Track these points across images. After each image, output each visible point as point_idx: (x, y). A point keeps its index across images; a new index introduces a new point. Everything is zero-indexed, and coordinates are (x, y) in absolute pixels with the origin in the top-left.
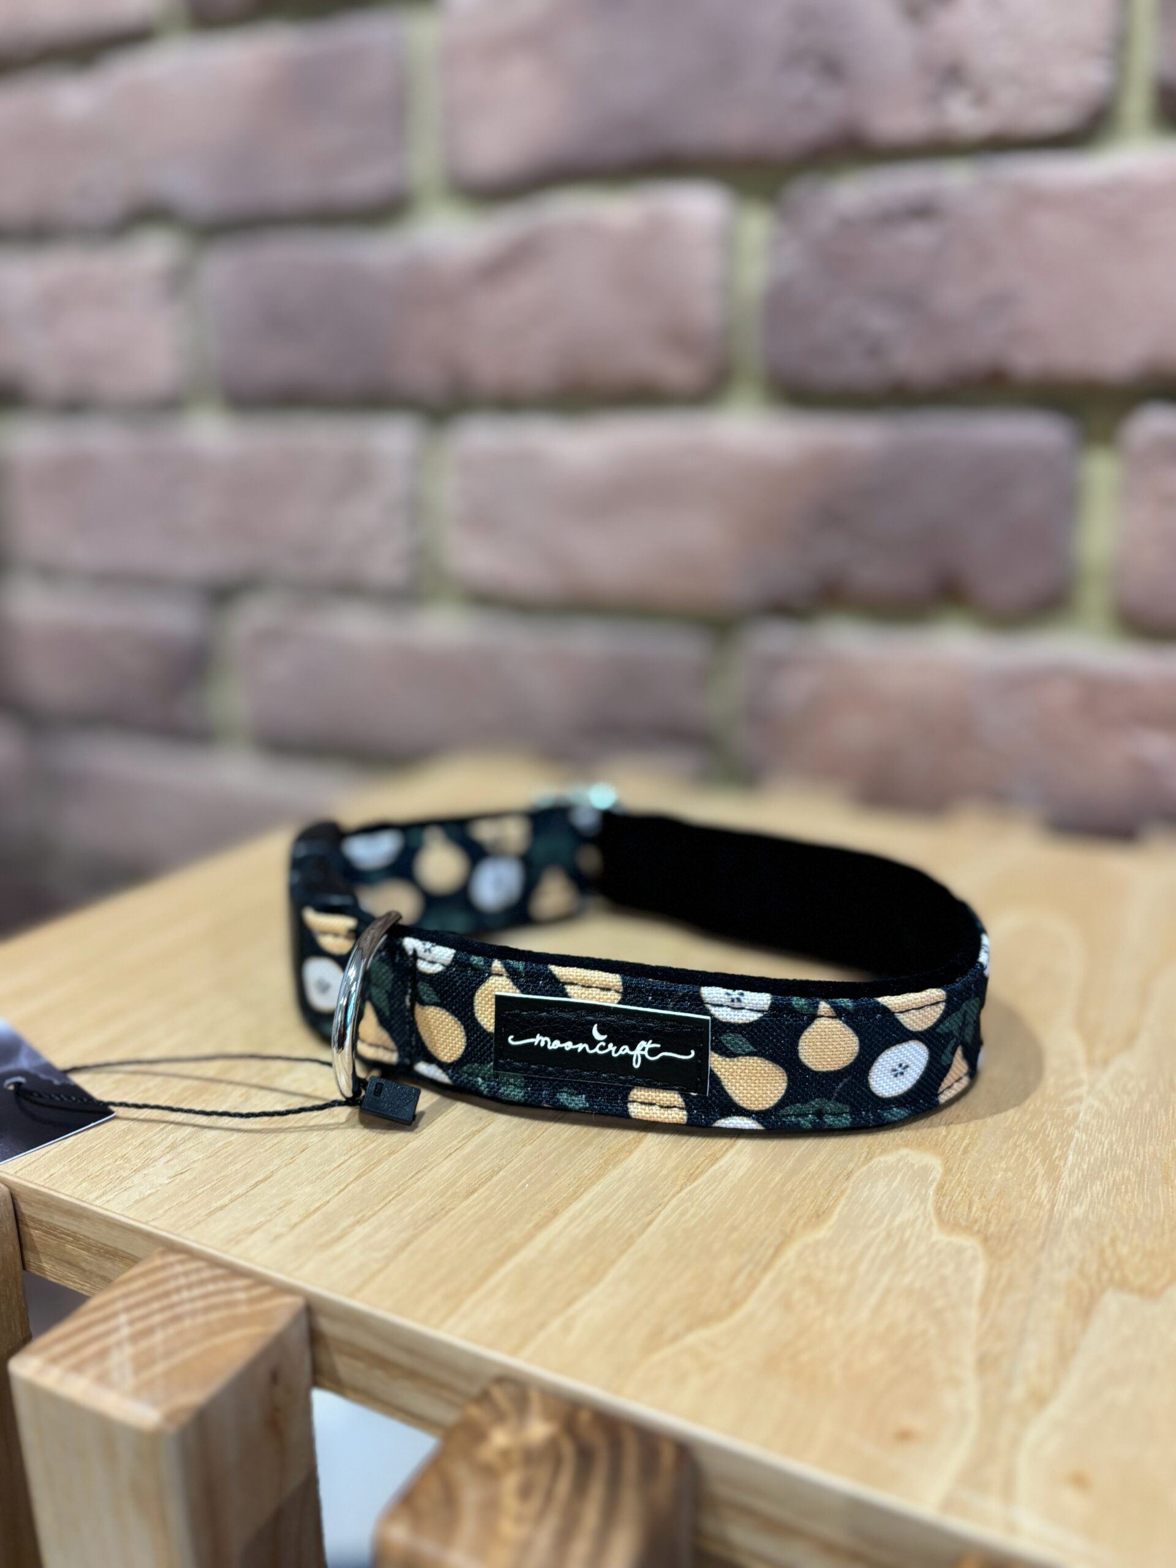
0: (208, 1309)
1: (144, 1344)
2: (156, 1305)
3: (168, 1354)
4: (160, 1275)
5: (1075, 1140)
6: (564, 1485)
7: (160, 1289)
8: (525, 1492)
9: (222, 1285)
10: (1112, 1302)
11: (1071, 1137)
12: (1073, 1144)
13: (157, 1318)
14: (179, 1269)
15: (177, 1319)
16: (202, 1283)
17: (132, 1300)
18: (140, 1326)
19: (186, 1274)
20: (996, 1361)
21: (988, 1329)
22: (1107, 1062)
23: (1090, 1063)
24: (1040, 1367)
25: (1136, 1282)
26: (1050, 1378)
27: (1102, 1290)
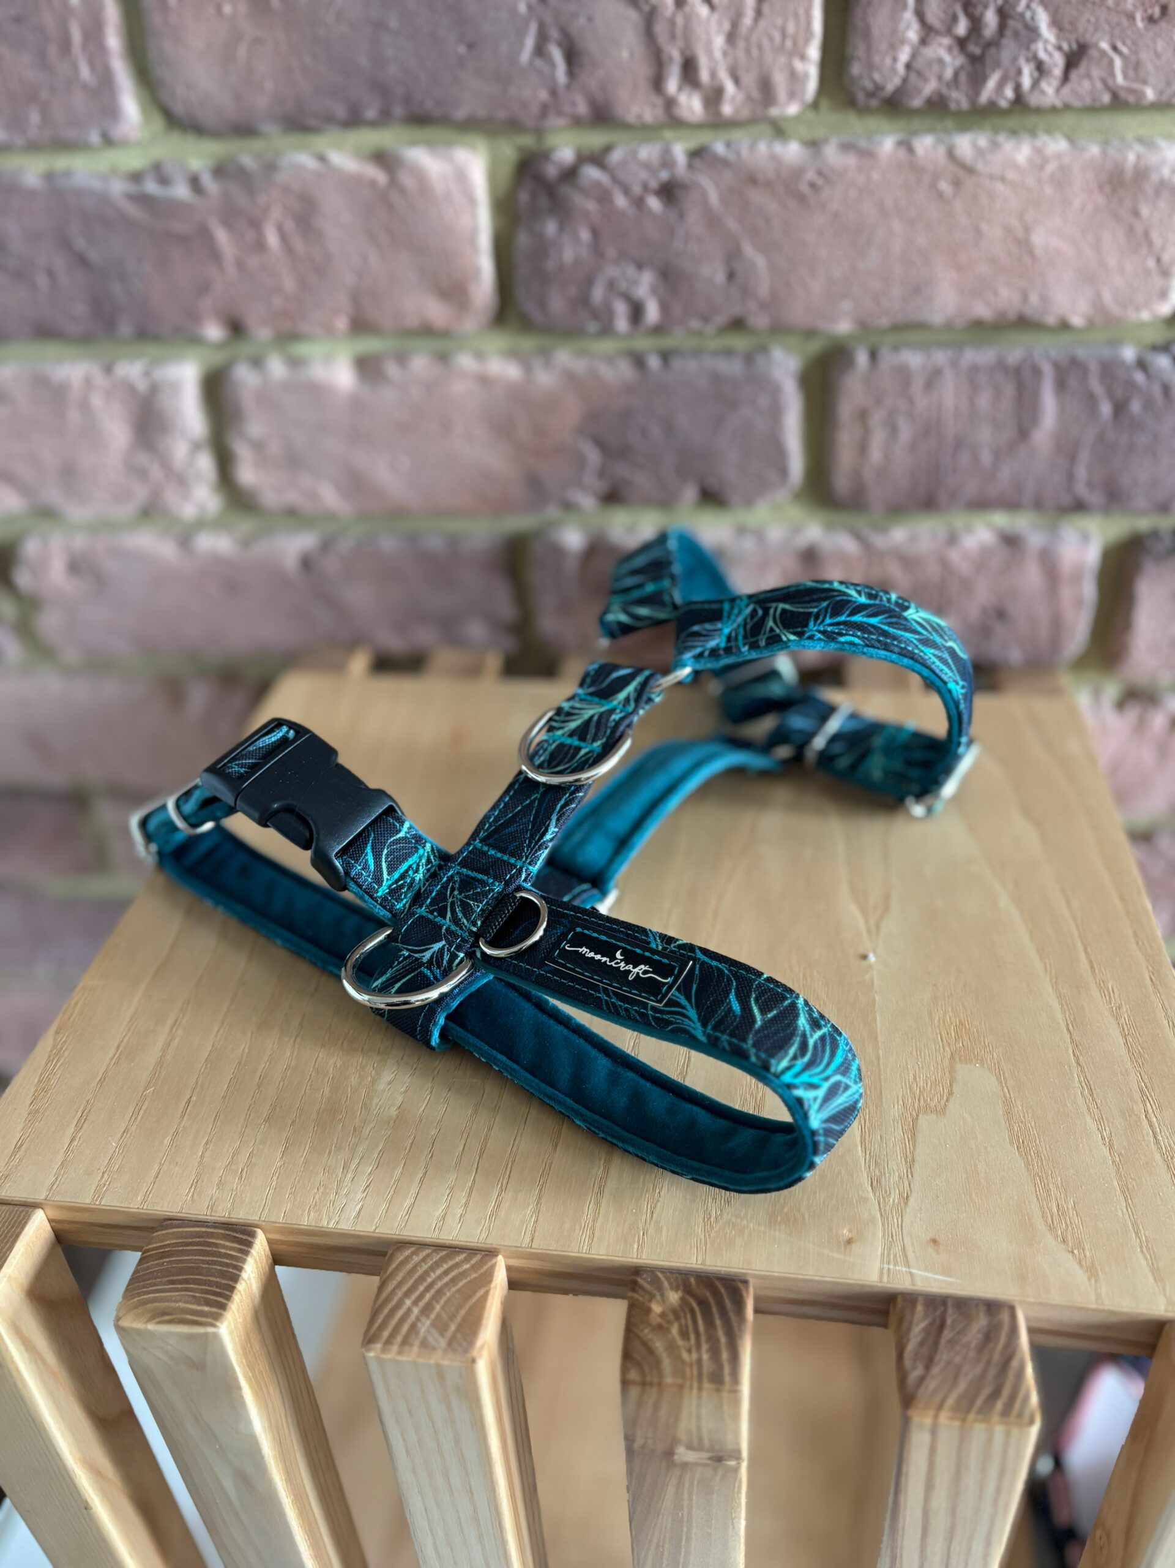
0: (454, 1281)
1: (433, 1316)
2: (421, 1288)
3: (452, 1317)
4: (409, 1266)
5: (877, 1003)
6: (700, 1323)
7: (416, 1276)
9: (451, 1263)
13: (428, 1296)
14: (416, 1259)
15: (440, 1293)
16: (437, 1264)
17: (405, 1288)
18: (422, 1304)
19: (424, 1260)
20: (879, 1181)
21: (870, 1161)
22: (878, 928)
23: (869, 932)
24: (900, 1178)
25: (932, 1104)
26: (906, 1183)
27: (917, 1115)
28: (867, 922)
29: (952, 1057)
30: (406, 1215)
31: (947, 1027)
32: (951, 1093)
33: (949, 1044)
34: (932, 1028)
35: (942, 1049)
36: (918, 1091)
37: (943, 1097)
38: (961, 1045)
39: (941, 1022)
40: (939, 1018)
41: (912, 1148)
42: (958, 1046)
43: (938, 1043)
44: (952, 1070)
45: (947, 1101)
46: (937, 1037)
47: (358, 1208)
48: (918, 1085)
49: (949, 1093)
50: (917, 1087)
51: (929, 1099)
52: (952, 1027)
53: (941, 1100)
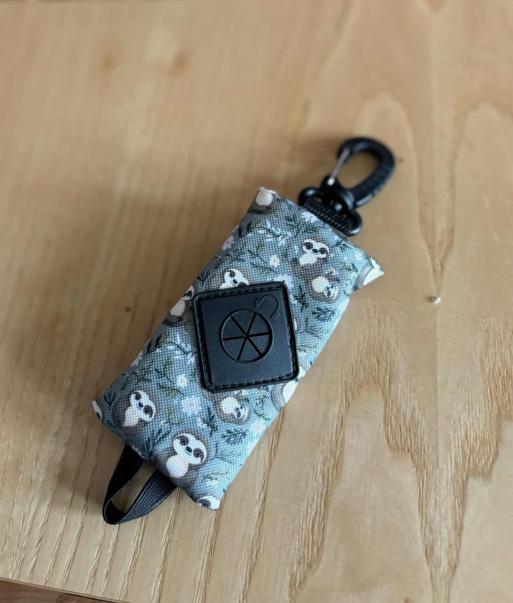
20: (432, 549)
21: (425, 527)
22: (442, 267)
23: (434, 270)
24: (450, 546)
25: (480, 466)
26: (455, 552)
27: (467, 478)
28: (433, 259)
29: (499, 413)
30: (67, 571)
31: (496, 380)
32: (496, 454)
33: (497, 398)
34: (483, 379)
35: (490, 403)
36: (469, 450)
37: (490, 458)
38: (507, 399)
39: (491, 374)
40: (490, 369)
41: (461, 515)
42: (504, 401)
43: (488, 398)
44: (499, 428)
45: (493, 462)
46: (487, 390)
47: (33, 562)
48: (469, 445)
49: (495, 455)
50: (468, 446)
51: (478, 461)
52: (501, 380)
53: (488, 461)
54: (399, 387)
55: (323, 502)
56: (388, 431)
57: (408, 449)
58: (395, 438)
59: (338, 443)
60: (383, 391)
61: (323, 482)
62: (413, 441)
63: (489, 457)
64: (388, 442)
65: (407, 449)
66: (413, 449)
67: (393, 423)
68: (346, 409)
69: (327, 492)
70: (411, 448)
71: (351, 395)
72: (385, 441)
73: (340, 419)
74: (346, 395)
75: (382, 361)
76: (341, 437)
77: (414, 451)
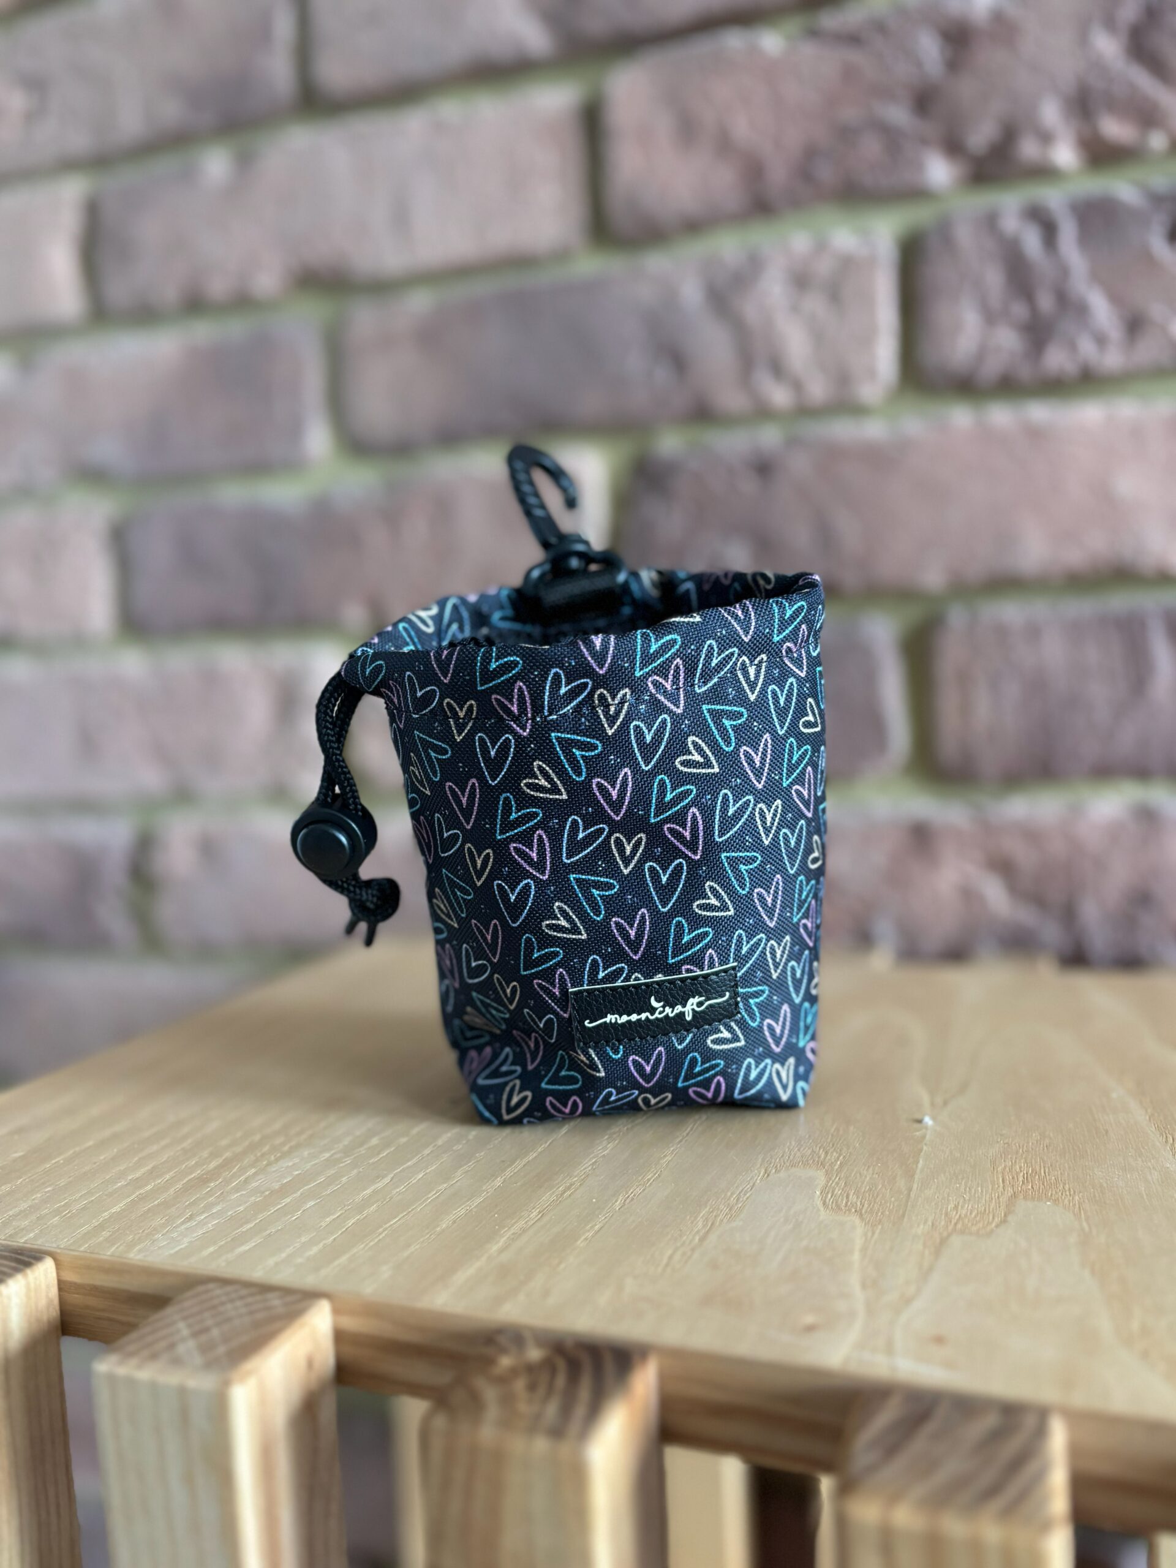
0: (252, 1312)
1: (204, 1338)
2: (207, 1314)
3: (227, 1341)
4: (208, 1296)
5: (924, 1151)
6: (561, 1381)
7: (208, 1304)
8: (532, 1387)
9: (259, 1298)
10: (956, 1241)
11: (921, 1150)
12: (922, 1154)
13: (211, 1321)
14: (219, 1291)
15: (228, 1320)
16: (242, 1297)
17: (188, 1312)
18: (197, 1327)
20: (875, 1282)
21: (867, 1265)
22: (945, 1103)
23: (933, 1104)
24: (906, 1282)
26: (914, 1287)
27: (949, 1235)
28: (933, 1099)
29: (1015, 1195)
31: (1015, 1175)
32: (1004, 1221)
33: (1013, 1187)
34: (993, 1173)
35: (1001, 1189)
36: (957, 1217)
37: (992, 1224)
38: (1030, 1187)
39: (1007, 1169)
40: (1005, 1167)
41: (932, 1260)
42: (1025, 1188)
43: (998, 1185)
44: (1011, 1205)
45: (997, 1226)
46: (998, 1180)
48: (959, 1213)
49: (1001, 1222)
50: (957, 1213)
51: (970, 1224)
52: (1022, 1174)
53: (987, 1225)
54: (855, 1170)
55: (697, 1238)
56: (826, 1197)
57: (856, 1211)
58: (836, 1202)
59: (741, 1199)
60: (826, 1171)
61: (704, 1226)
62: (866, 1206)
63: (989, 1223)
64: (824, 1203)
65: (853, 1210)
66: (863, 1211)
67: (838, 1192)
68: (762, 1179)
69: (708, 1232)
70: (861, 1210)
71: (774, 1171)
72: (819, 1203)
73: (751, 1184)
74: (766, 1171)
75: (832, 1153)
76: (748, 1195)
77: (866, 1212)
